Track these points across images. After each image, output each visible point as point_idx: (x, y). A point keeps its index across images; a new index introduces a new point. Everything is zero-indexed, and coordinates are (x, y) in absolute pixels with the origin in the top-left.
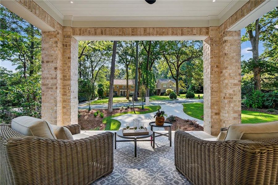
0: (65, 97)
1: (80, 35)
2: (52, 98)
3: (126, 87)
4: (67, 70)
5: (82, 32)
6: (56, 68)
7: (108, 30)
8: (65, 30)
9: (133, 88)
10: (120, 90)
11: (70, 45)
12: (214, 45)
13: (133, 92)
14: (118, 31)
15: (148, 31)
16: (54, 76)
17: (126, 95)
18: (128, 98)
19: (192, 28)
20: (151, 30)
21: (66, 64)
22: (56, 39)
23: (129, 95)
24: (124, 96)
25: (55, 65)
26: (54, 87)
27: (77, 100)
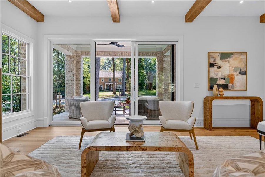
0: (77, 91)
1: (85, 55)
2: (72, 91)
3: (112, 80)
4: (78, 75)
5: (87, 54)
6: (73, 75)
7: (101, 52)
8: (77, 53)
9: (121, 81)
10: (106, 84)
11: (80, 61)
12: (160, 62)
13: (120, 86)
14: (107, 53)
15: (124, 53)
16: (72, 79)
17: (113, 89)
18: (115, 93)
19: (148, 52)
20: (125, 53)
21: (78, 72)
22: (74, 59)
23: (116, 89)
24: (111, 91)
25: (73, 73)
26: (73, 85)
27: (83, 92)
